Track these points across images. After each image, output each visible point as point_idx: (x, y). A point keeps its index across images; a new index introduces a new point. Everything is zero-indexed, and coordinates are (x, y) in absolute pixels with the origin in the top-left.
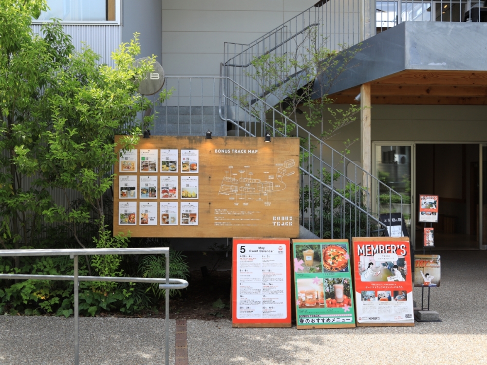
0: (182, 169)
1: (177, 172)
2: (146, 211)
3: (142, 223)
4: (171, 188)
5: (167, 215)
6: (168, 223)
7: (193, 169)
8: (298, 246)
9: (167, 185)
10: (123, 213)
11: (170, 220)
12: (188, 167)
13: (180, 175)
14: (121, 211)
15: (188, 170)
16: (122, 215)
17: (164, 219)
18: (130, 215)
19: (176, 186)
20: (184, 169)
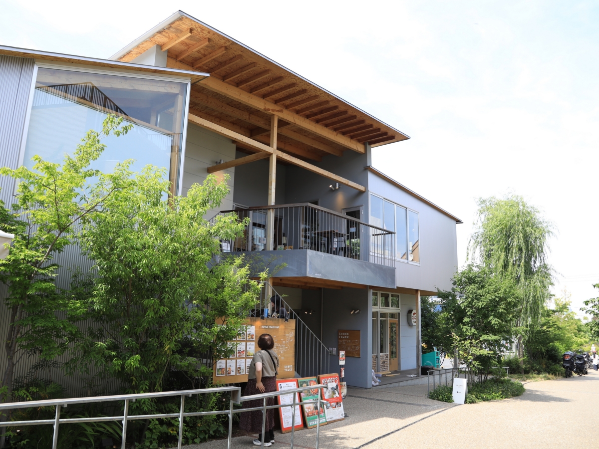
0: (247, 338)
1: (245, 340)
2: (230, 366)
3: (228, 374)
4: (242, 350)
5: (240, 368)
6: (240, 373)
7: (252, 338)
8: (300, 382)
9: (240, 348)
10: (219, 368)
11: (241, 371)
12: (250, 337)
13: (246, 342)
14: (218, 367)
15: (250, 339)
16: (218, 369)
17: (238, 371)
18: (222, 369)
19: (245, 349)
20: (249, 338)
